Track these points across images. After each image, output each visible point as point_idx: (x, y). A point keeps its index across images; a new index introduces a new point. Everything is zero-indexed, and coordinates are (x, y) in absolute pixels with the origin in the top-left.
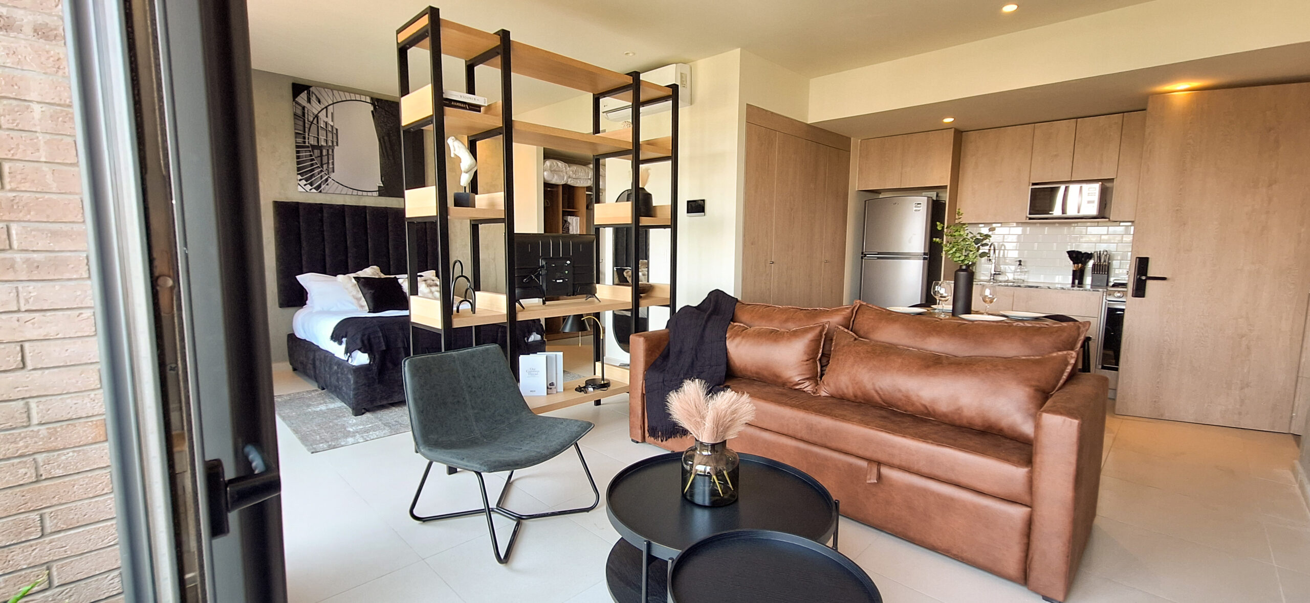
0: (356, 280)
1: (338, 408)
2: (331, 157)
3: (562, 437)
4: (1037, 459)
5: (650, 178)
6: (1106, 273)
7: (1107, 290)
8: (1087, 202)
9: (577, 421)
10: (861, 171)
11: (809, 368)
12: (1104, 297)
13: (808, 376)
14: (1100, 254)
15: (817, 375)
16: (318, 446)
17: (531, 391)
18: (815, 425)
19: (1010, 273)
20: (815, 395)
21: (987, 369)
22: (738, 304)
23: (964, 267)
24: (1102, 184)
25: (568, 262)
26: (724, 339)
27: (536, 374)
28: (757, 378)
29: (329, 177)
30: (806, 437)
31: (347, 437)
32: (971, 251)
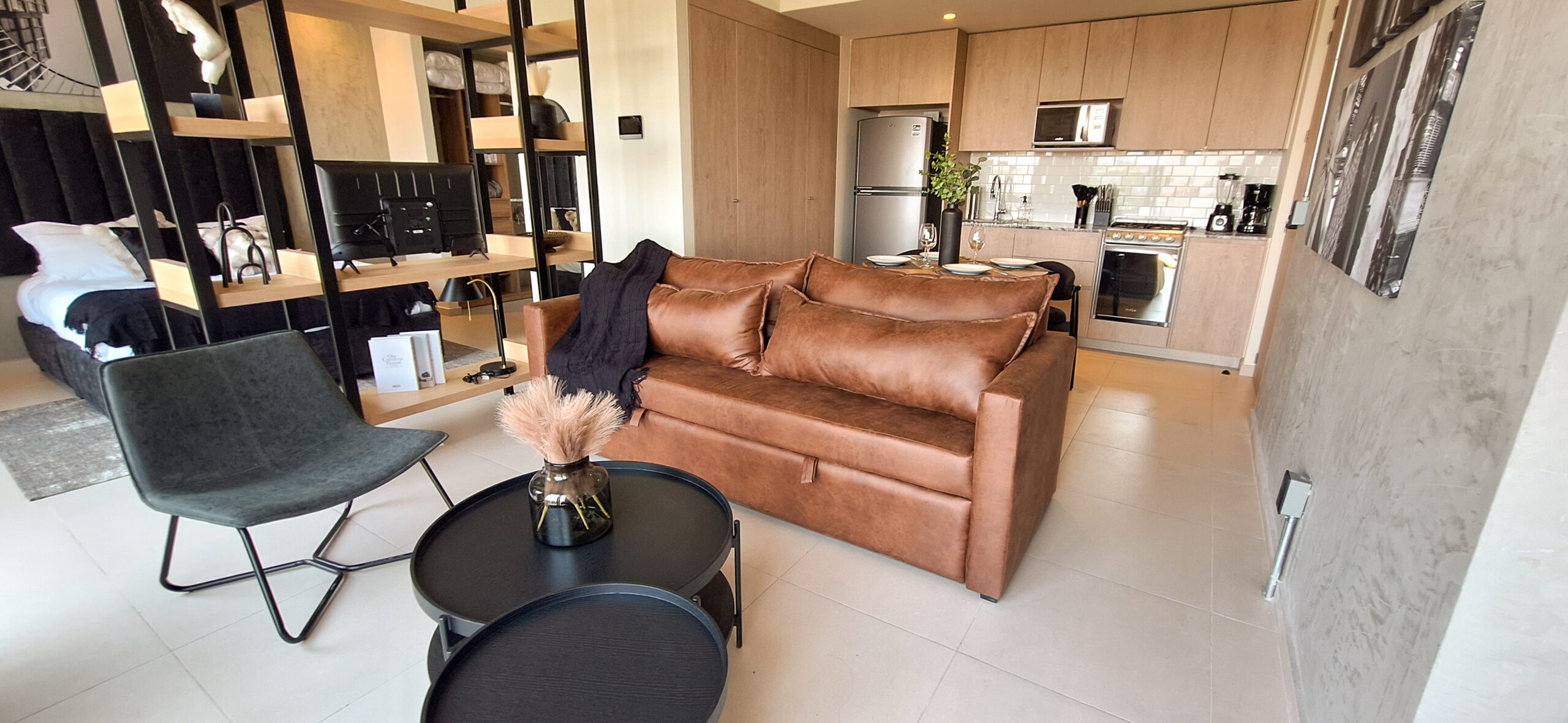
0: (115, 233)
1: (102, 426)
2: (37, 32)
3: (394, 457)
4: (978, 447)
5: (552, 80)
6: (1109, 211)
7: (1107, 230)
8: (1093, 127)
9: (422, 431)
10: (853, 83)
11: (748, 342)
12: (1103, 239)
13: (747, 352)
14: (1104, 188)
15: (760, 349)
16: (46, 488)
17: (394, 386)
18: (745, 416)
19: (1015, 213)
20: (755, 375)
21: (940, 337)
22: (672, 258)
23: (952, 207)
24: (1110, 105)
25: (429, 204)
26: (644, 307)
27: (398, 363)
28: (688, 355)
29: (41, 65)
30: (736, 431)
31: (103, 469)
32: (959, 186)
